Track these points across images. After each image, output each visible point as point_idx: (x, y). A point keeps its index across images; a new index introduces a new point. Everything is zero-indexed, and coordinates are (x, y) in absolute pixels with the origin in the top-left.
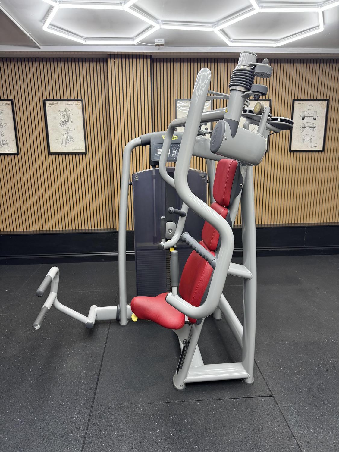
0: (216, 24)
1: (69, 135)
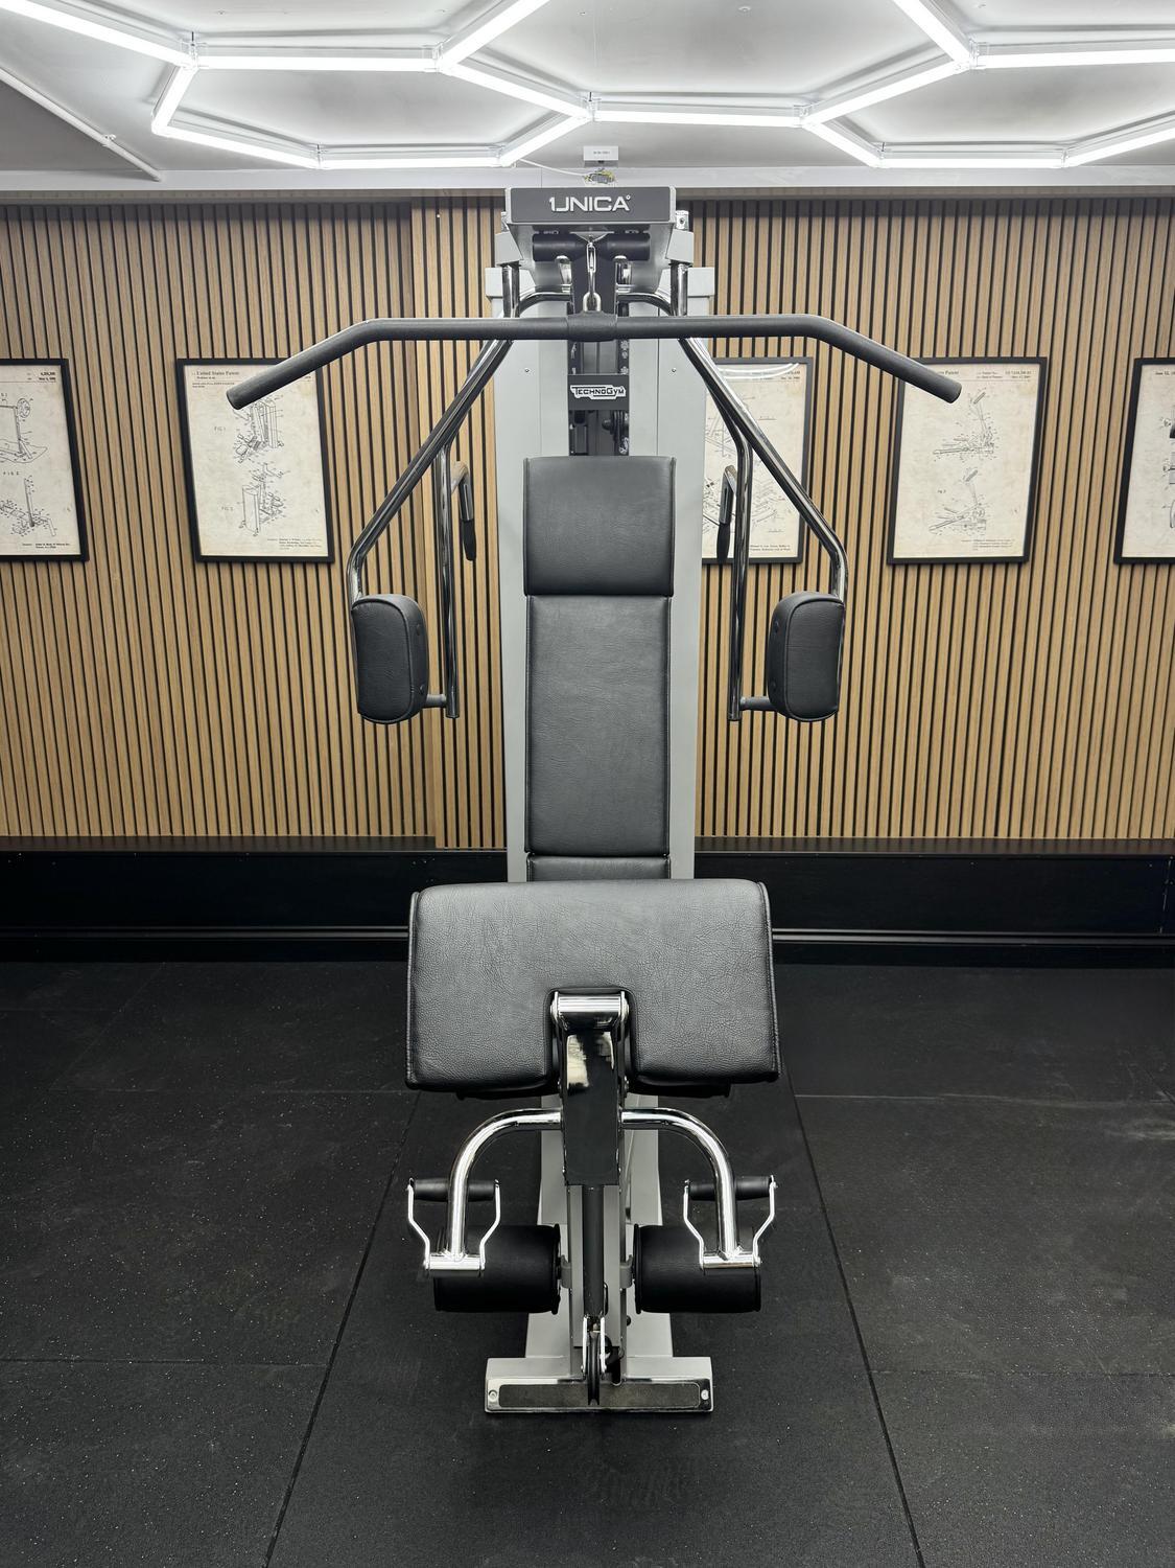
0: (811, 102)
1: (267, 490)
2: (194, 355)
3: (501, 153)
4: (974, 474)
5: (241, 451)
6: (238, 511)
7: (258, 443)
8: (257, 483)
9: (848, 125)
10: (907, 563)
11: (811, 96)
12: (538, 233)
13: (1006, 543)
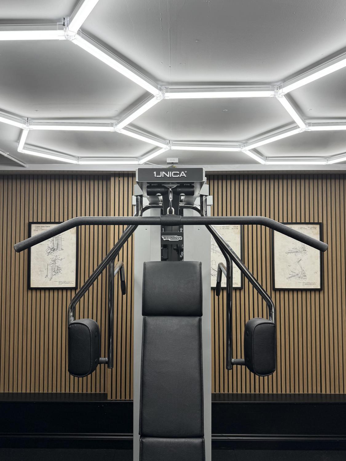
0: (245, 143)
1: (56, 265)
2: (35, 221)
3: (139, 160)
4: (301, 260)
5: (48, 252)
6: (45, 272)
7: (54, 249)
8: (53, 262)
9: (256, 151)
10: (280, 290)
11: (244, 142)
12: (149, 185)
13: (314, 284)
